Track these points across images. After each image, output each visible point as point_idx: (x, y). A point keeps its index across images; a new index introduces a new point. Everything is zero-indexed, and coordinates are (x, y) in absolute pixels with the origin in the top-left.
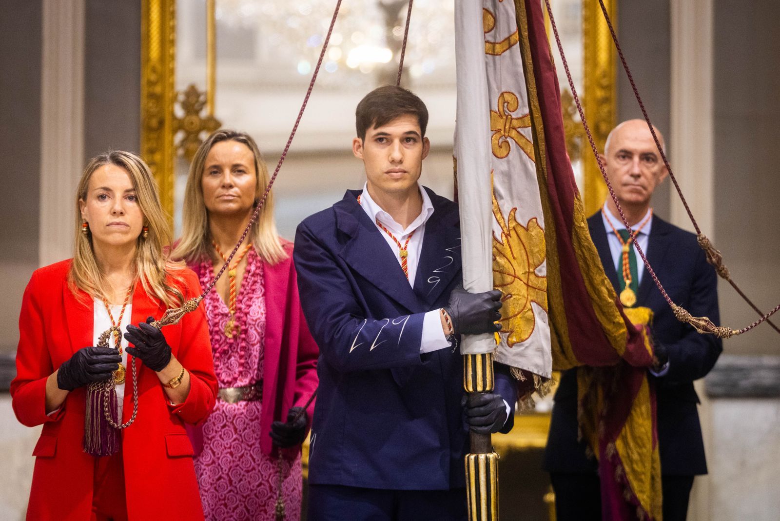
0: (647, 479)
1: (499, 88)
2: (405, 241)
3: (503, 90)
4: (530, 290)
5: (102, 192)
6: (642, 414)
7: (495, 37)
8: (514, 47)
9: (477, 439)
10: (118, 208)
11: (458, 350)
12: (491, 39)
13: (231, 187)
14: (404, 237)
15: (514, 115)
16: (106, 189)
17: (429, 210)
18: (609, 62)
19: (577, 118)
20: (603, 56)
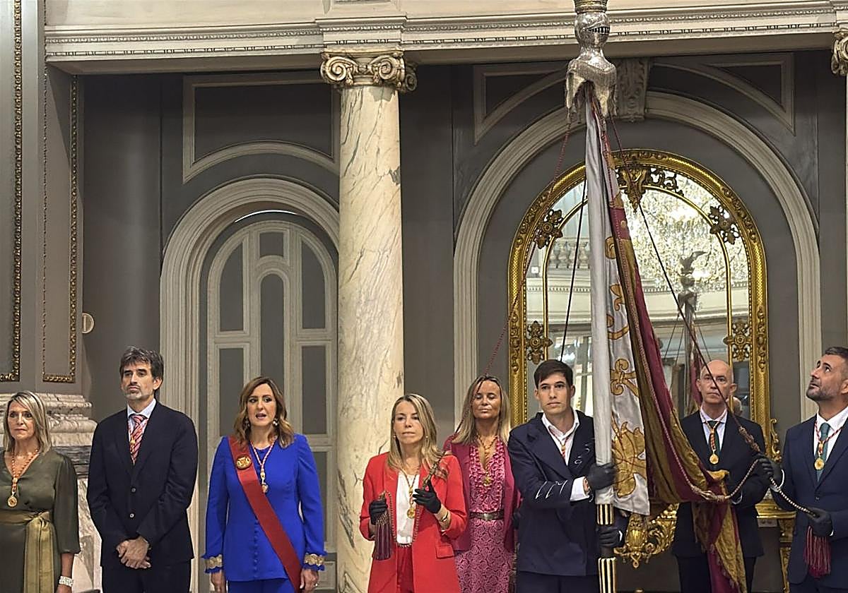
0: (734, 562)
1: (616, 358)
2: (564, 441)
3: (619, 358)
4: (634, 467)
5: (401, 416)
6: (728, 527)
7: (614, 330)
8: (626, 335)
9: (605, 551)
10: (407, 424)
11: (594, 500)
12: (610, 330)
13: (487, 405)
14: (563, 439)
15: (625, 372)
16: (402, 414)
17: (577, 424)
18: (764, 303)
19: (746, 335)
20: (760, 300)
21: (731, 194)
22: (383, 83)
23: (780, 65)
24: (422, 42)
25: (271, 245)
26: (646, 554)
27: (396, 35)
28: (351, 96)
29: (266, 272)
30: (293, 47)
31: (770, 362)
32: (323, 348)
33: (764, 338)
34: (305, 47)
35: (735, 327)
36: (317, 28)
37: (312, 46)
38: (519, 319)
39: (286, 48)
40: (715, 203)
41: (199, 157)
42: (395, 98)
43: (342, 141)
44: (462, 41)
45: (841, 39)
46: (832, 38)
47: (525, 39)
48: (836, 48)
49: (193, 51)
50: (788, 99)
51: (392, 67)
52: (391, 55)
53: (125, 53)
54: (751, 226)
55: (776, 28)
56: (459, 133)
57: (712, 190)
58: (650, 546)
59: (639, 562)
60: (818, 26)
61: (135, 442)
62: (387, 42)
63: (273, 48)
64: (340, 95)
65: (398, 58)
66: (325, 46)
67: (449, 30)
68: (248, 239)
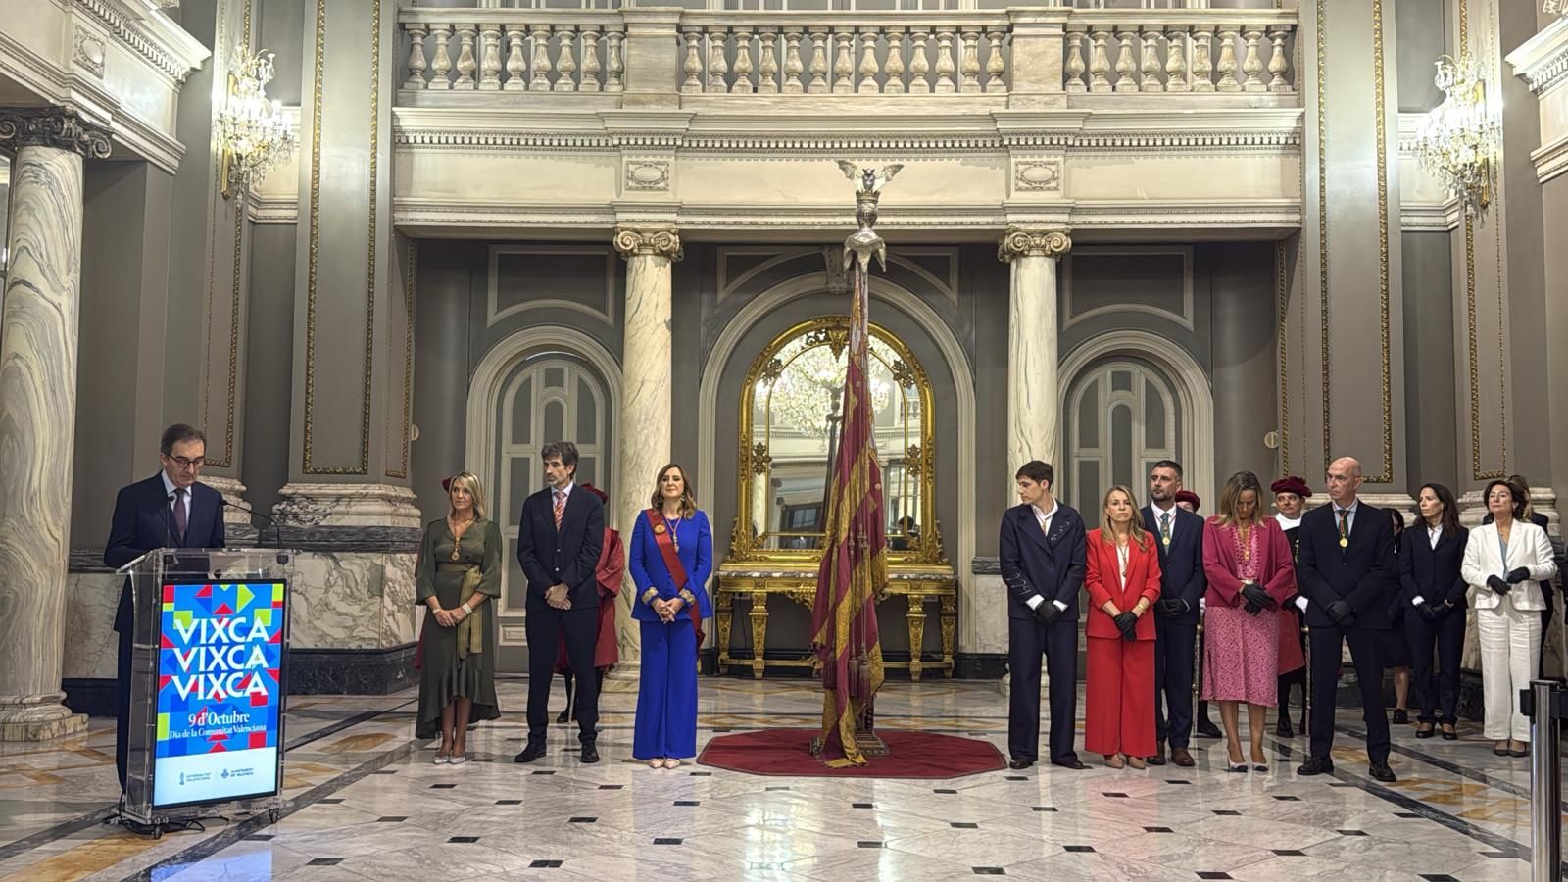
18: (933, 434)
19: (920, 457)
20: (929, 431)
21: (910, 351)
22: (662, 253)
23: (948, 257)
24: (692, 223)
25: (554, 379)
27: (673, 217)
28: (635, 263)
29: (549, 399)
30: (592, 223)
32: (594, 459)
33: (932, 460)
34: (602, 223)
35: (911, 454)
36: (612, 209)
37: (607, 222)
38: (747, 440)
39: (586, 223)
40: (898, 358)
41: (500, 308)
42: (669, 265)
43: (628, 296)
44: (724, 224)
45: (1010, 234)
46: (1003, 234)
47: (772, 224)
48: (1007, 240)
49: (512, 222)
50: (954, 281)
51: (670, 241)
52: (669, 231)
53: (458, 221)
54: (924, 376)
55: (962, 224)
56: (705, 297)
57: (896, 348)
60: (993, 224)
61: (559, 514)
62: (666, 222)
63: (576, 223)
64: (626, 263)
65: (674, 234)
66: (617, 223)
67: (714, 214)
68: (536, 374)
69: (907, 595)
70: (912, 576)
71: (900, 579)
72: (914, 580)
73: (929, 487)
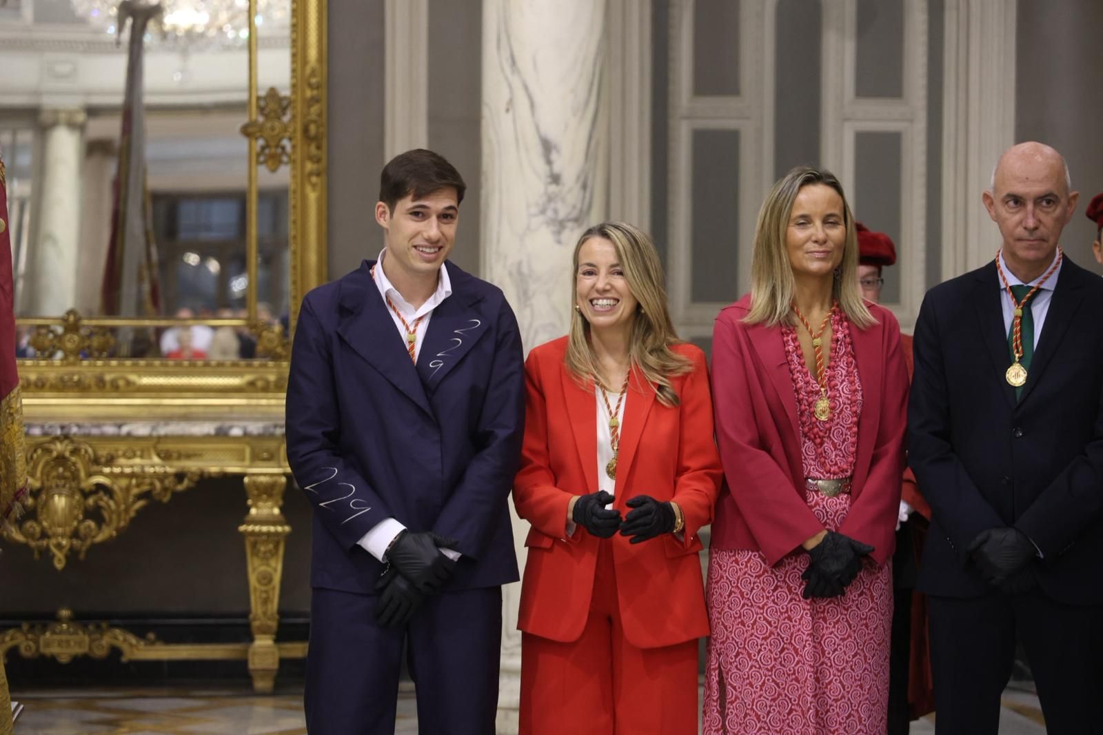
18: (320, 60)
19: (286, 119)
20: (313, 53)
26: (80, 542)
31: (328, 174)
33: (318, 127)
35: (262, 103)
58: (89, 527)
59: (67, 557)
69: (240, 476)
70: (255, 428)
71: (222, 434)
72: (261, 437)
73: (312, 196)
